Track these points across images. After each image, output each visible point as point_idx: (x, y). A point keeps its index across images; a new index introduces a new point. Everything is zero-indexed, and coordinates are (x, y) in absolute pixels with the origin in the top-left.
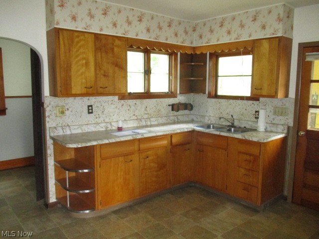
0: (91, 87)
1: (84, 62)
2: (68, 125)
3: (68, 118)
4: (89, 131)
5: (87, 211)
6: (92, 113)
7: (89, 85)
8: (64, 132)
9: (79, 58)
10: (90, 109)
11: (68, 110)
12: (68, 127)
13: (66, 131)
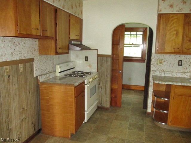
0: (178, 49)
1: (175, 32)
2: (164, 71)
3: (164, 67)
4: (177, 76)
5: (163, 124)
6: (181, 65)
7: (176, 47)
8: (160, 74)
9: (172, 30)
10: (180, 63)
11: (165, 62)
12: (163, 72)
13: (162, 74)
